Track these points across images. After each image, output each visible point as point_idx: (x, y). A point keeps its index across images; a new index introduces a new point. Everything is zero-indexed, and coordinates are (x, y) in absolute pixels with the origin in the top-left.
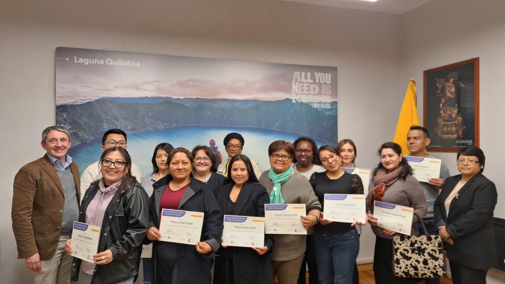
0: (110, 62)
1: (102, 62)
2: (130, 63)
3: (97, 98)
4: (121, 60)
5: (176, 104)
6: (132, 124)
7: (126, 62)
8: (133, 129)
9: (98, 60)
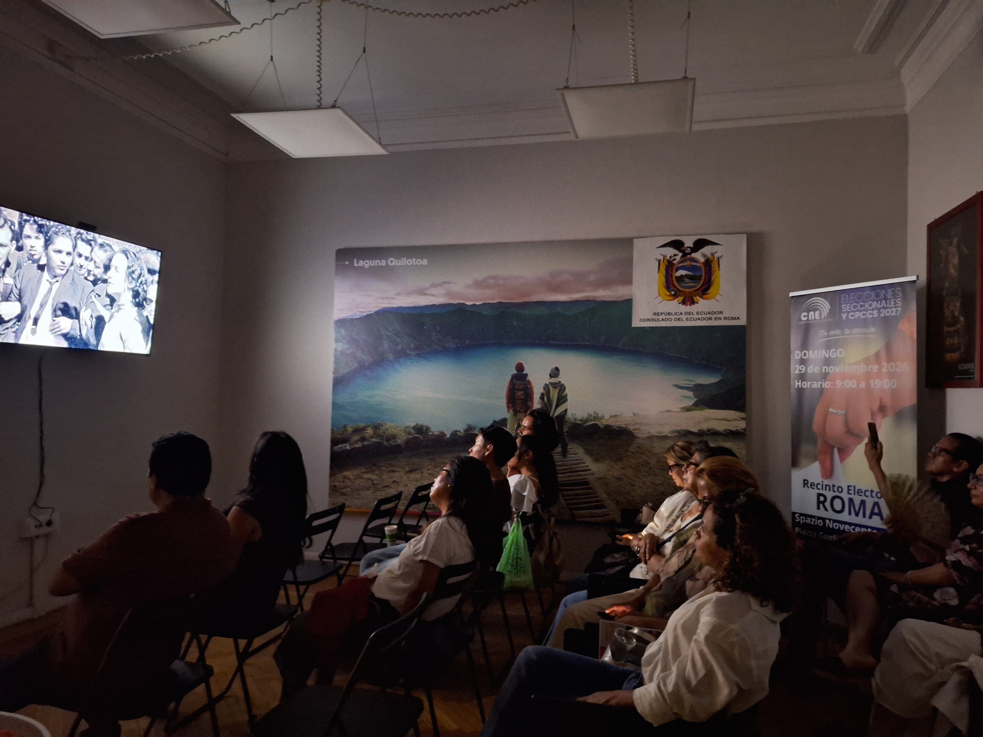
0: (393, 262)
1: (383, 263)
2: (415, 262)
3: (376, 310)
4: (405, 259)
5: (471, 312)
6: (416, 342)
7: (410, 260)
8: (417, 348)
9: (379, 261)
